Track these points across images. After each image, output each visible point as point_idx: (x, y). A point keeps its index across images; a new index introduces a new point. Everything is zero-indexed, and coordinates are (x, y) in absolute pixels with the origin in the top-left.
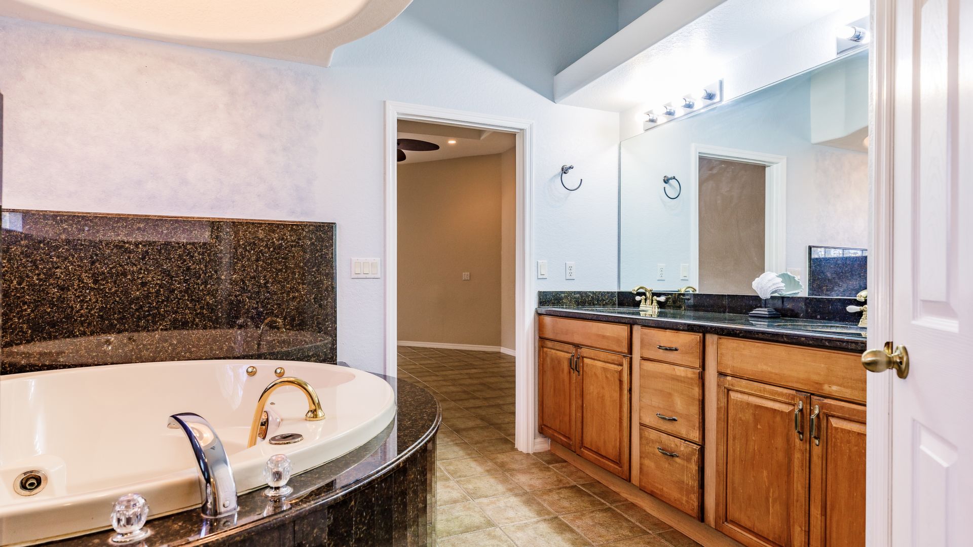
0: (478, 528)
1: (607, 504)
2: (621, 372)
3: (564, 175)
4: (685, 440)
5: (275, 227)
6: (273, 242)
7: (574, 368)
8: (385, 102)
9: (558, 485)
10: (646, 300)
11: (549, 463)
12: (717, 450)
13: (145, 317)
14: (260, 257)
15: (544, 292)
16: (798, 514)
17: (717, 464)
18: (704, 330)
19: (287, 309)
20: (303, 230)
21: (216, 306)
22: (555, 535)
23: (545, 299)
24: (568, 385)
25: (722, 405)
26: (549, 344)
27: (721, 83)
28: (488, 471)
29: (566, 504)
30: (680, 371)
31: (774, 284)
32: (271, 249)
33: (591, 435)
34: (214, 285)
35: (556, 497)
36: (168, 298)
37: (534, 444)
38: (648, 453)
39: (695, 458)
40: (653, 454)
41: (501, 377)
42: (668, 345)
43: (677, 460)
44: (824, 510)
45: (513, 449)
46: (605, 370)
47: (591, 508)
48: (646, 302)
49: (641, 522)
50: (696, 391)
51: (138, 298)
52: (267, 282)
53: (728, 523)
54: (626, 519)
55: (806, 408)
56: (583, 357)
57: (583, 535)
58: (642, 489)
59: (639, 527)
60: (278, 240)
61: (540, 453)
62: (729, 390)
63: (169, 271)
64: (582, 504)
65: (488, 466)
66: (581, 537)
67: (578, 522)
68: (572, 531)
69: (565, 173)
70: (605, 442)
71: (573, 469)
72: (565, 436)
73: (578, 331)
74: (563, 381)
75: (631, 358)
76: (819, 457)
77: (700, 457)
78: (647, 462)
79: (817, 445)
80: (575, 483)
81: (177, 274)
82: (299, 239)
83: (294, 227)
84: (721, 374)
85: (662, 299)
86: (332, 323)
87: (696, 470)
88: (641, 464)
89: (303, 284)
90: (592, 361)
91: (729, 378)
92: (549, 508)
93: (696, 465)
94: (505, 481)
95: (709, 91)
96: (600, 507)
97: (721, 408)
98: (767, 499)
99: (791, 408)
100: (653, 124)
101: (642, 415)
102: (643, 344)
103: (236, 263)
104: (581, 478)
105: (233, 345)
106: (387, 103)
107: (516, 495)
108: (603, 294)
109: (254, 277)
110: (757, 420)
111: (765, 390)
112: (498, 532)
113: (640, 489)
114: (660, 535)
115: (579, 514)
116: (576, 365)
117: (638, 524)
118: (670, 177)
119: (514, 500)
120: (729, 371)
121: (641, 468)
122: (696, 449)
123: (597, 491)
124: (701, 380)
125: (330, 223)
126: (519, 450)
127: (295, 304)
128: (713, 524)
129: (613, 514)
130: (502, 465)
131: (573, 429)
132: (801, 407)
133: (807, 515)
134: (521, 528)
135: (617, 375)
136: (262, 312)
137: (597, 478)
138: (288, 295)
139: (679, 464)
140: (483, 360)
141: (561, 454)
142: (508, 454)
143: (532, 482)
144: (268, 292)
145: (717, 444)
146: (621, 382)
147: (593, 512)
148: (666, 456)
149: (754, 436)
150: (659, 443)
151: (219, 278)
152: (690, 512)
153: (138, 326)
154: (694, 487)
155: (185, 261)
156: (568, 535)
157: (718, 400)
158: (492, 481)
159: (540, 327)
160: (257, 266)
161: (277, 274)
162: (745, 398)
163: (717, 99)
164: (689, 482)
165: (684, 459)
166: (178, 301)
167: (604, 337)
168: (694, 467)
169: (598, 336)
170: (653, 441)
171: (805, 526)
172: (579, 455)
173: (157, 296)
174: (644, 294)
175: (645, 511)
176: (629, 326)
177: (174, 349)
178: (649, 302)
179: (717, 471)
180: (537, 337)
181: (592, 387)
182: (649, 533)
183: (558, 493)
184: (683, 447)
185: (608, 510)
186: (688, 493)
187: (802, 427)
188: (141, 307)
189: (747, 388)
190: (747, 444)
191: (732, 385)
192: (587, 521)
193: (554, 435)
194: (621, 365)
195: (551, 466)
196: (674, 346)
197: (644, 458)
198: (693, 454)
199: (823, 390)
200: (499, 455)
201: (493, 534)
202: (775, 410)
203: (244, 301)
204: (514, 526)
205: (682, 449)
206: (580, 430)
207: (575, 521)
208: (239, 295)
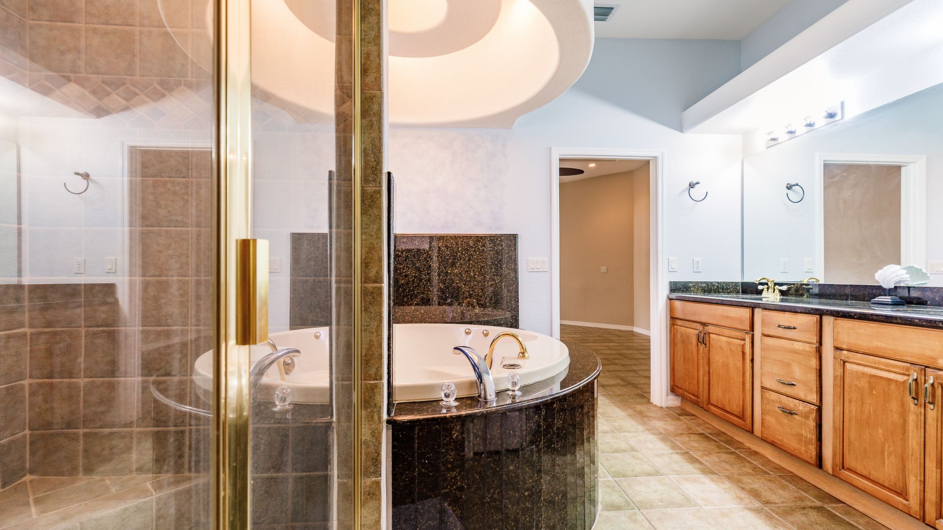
0: (625, 451)
1: (732, 449)
2: (743, 346)
3: (691, 189)
4: (804, 402)
5: (480, 238)
6: (479, 248)
7: (702, 341)
8: (550, 148)
9: (688, 431)
10: (768, 288)
11: (680, 415)
12: (834, 410)
13: (407, 296)
14: (471, 258)
15: (674, 282)
16: (913, 466)
17: (834, 422)
18: (821, 313)
19: (487, 292)
20: (497, 239)
21: (446, 290)
22: (687, 464)
23: (675, 287)
24: (696, 355)
25: (838, 373)
26: (679, 322)
27: (842, 104)
28: (630, 416)
29: (695, 445)
30: (798, 346)
31: (897, 276)
32: (478, 253)
33: (717, 395)
34: (444, 276)
35: (687, 439)
36: (419, 284)
37: (667, 400)
38: (769, 410)
39: (813, 415)
40: (774, 412)
41: (635, 350)
42: (787, 324)
43: (796, 417)
44: (939, 464)
45: (649, 402)
46: (729, 343)
47: (717, 450)
48: (768, 290)
49: (762, 465)
50: (814, 362)
51: (403, 285)
52: (475, 275)
53: (845, 470)
54: (749, 462)
55: (921, 378)
56: (709, 333)
57: (710, 467)
58: (764, 440)
59: (761, 469)
60: (482, 247)
61: (672, 407)
62: (844, 362)
63: (419, 268)
64: (709, 447)
65: (630, 412)
66: (709, 468)
67: (706, 458)
68: (701, 463)
69: (692, 187)
70: (729, 400)
71: (701, 422)
72: (693, 395)
73: (705, 312)
74: (692, 351)
75: (753, 335)
76: (933, 419)
77: (818, 416)
78: (768, 418)
79: (932, 410)
80: (703, 432)
81: (423, 269)
82: (495, 246)
83: (491, 238)
84: (837, 348)
85: (784, 288)
86: (516, 302)
87: (814, 426)
88: (763, 420)
89: (497, 276)
90: (718, 336)
91: (845, 352)
92: (681, 446)
93: (814, 422)
94: (644, 423)
95: (830, 111)
96: (725, 450)
97: (837, 376)
98: (883, 452)
99: (906, 378)
100: (774, 142)
101: (763, 380)
102: (763, 322)
103: (457, 262)
104: (708, 428)
105: (455, 315)
106: (552, 148)
107: (653, 434)
108: (727, 284)
109: (467, 271)
110: (872, 388)
111: (879, 363)
112: (640, 456)
113: (762, 439)
114: (780, 476)
115: (707, 453)
116: (703, 340)
117: (760, 466)
118: (792, 184)
119: (651, 437)
120: (844, 347)
121: (762, 422)
122: (813, 409)
123: (722, 439)
124: (818, 353)
125: (514, 234)
126: (654, 403)
127: (492, 289)
128: (830, 471)
129: (737, 456)
130: (641, 413)
131: (701, 389)
132: (915, 377)
133: (922, 467)
134: (659, 456)
135: (740, 348)
136: (472, 294)
137: (723, 430)
138: (488, 283)
139: (798, 420)
140: (619, 336)
141: (690, 409)
142: (645, 406)
143: (666, 427)
144: (476, 281)
145: (834, 406)
146: (744, 353)
147: (719, 453)
148: (786, 414)
149: (870, 400)
150: (779, 403)
151: (447, 272)
152: (809, 460)
153: (403, 301)
154: (812, 439)
155: (428, 261)
156: (698, 465)
157: (834, 369)
158: (633, 422)
159: (671, 310)
160: (469, 264)
161: (481, 270)
162: (861, 368)
163: (838, 117)
164: (807, 435)
165: (802, 417)
166: (424, 286)
167: (728, 317)
168: (812, 424)
169: (723, 316)
170: (773, 401)
171: (920, 476)
172: (707, 411)
173: (413, 284)
174: (767, 284)
175: (767, 458)
176: (751, 309)
177: (422, 316)
178: (771, 290)
179: (834, 428)
180: (669, 317)
181: (717, 357)
182: (769, 474)
183: (689, 437)
184: (801, 407)
185: (732, 453)
186: (807, 443)
187: (917, 394)
188: (405, 290)
189: (862, 360)
190: (862, 406)
191: (848, 358)
192: (714, 458)
193: (684, 394)
194: (744, 340)
195: (681, 417)
196: (792, 325)
197: (765, 414)
198: (810, 412)
199: (937, 363)
200: (637, 406)
201: (636, 456)
202: (890, 379)
203: (461, 287)
204: (652, 453)
205: (801, 408)
206: (707, 391)
207: (703, 457)
208: (458, 283)
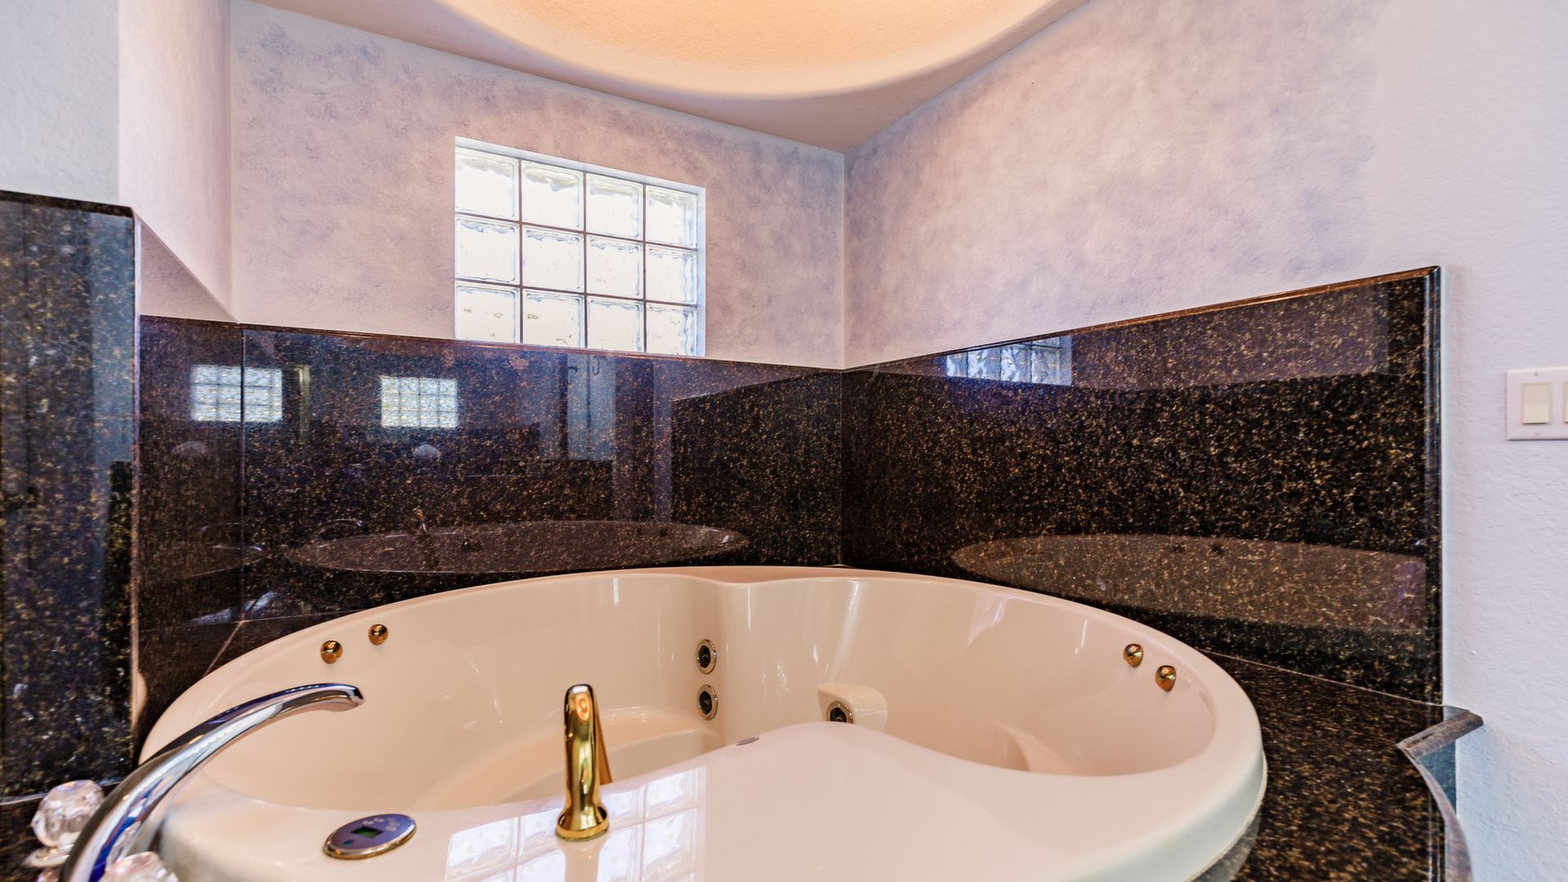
5: (1245, 315)
82: (1311, 336)
83: (1295, 306)
89: (1321, 457)
125: (1410, 273)
127: (1296, 509)
144: (1228, 477)
151: (1129, 444)
153: (1017, 526)
155: (1076, 412)
160: (1203, 415)
161: (1249, 433)
166: (1066, 487)
173: (1039, 477)
177: (1060, 576)
188: (1021, 494)
203: (1175, 495)
208: (1165, 480)
